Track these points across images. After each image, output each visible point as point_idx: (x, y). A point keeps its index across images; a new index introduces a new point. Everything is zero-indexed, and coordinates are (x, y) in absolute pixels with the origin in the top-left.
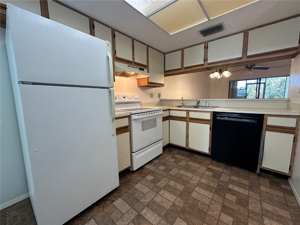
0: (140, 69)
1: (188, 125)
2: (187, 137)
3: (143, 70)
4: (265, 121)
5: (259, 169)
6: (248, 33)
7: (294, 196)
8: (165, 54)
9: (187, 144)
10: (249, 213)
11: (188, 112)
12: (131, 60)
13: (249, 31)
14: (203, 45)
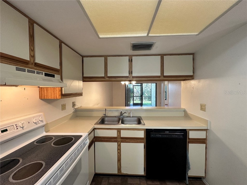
1: (119, 146)
2: (119, 160)
3: (53, 76)
4: (188, 135)
8: (83, 57)
9: (119, 169)
11: (118, 131)
13: (164, 56)
14: (128, 58)
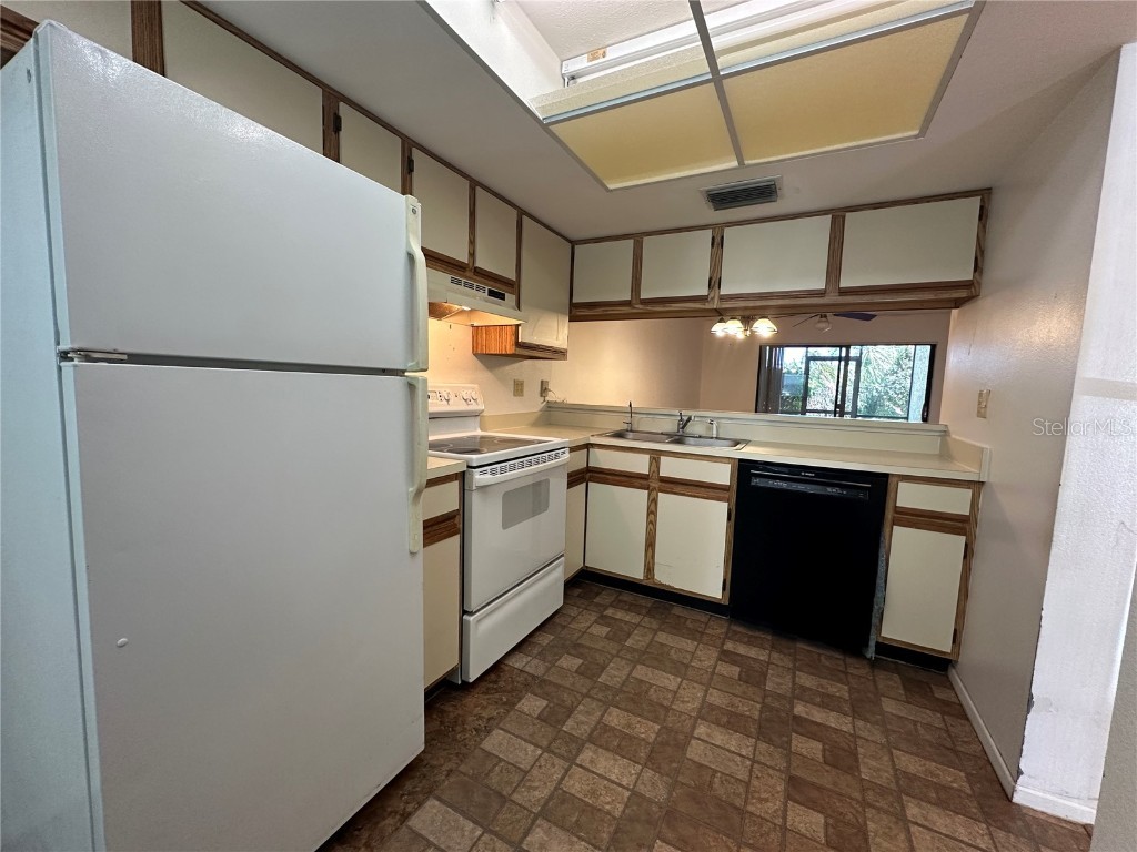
0: (492, 293)
1: (653, 502)
2: (650, 544)
3: (502, 297)
4: (891, 495)
5: (872, 644)
6: (844, 217)
7: (968, 719)
8: (573, 243)
9: (649, 569)
10: (863, 790)
11: (654, 458)
12: (464, 258)
13: (848, 214)
14: (709, 233)
